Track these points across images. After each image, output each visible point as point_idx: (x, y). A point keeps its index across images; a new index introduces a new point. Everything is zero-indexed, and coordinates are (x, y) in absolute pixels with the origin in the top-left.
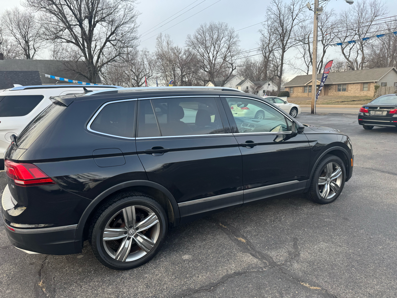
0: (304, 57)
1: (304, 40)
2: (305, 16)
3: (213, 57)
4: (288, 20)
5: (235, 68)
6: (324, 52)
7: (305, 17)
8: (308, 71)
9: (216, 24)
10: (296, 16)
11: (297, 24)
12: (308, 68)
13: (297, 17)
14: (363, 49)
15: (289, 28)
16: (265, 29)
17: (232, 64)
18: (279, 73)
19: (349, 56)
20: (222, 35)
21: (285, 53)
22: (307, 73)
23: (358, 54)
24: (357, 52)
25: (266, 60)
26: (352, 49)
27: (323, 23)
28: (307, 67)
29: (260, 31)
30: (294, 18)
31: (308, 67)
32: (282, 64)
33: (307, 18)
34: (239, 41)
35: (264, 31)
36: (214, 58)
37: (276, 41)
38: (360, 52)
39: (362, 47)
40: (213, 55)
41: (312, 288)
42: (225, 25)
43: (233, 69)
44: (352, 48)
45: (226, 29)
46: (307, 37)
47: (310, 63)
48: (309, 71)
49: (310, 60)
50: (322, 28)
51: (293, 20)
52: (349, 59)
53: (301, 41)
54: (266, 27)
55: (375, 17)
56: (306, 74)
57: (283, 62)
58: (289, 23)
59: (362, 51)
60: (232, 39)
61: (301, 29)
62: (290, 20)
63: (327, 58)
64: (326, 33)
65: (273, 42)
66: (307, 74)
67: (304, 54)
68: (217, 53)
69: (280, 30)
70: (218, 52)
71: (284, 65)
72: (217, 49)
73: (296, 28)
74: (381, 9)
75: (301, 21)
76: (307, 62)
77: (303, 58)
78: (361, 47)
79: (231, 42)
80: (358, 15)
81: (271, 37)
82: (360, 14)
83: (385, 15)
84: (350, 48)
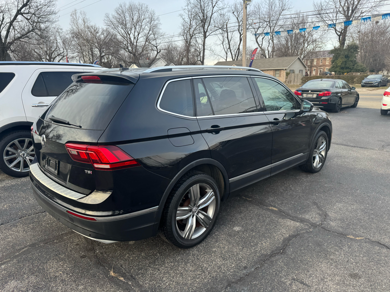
0: (223, 43)
1: (224, 28)
2: (224, 4)
3: (135, 38)
4: (208, 6)
5: (159, 51)
6: (241, 40)
7: (224, 5)
8: (227, 57)
9: (136, 4)
10: (216, 4)
11: (217, 11)
12: (227, 55)
13: (216, 5)
14: (273, 39)
15: (209, 14)
16: (185, 14)
17: (156, 47)
18: (202, 58)
19: (262, 45)
20: (143, 17)
21: (206, 39)
22: (226, 59)
23: (269, 43)
24: (269, 41)
25: (187, 45)
26: (264, 38)
27: (239, 13)
28: (225, 53)
29: (181, 15)
30: (214, 5)
31: (227, 53)
32: (204, 50)
33: (225, 6)
34: (160, 24)
35: (185, 15)
36: (135, 40)
37: (196, 26)
38: (270, 41)
39: (273, 37)
40: (134, 36)
41: (357, 238)
42: (145, 7)
43: (157, 52)
44: (264, 37)
45: (147, 11)
46: (225, 24)
47: (229, 50)
48: (227, 58)
49: (228, 47)
50: (238, 17)
51: (213, 8)
52: (262, 47)
53: (221, 28)
54: (186, 12)
55: (283, 10)
56: (225, 61)
57: (205, 48)
58: (209, 9)
59: (273, 41)
60: (153, 21)
61: (219, 17)
62: (210, 7)
64: (241, 22)
65: (194, 27)
66: (226, 60)
67: (222, 41)
68: (138, 35)
69: (201, 15)
70: (139, 33)
71: (206, 51)
72: (138, 31)
73: (215, 15)
74: (287, 4)
75: (220, 9)
76: (225, 49)
77: (222, 45)
78: (272, 37)
79: (152, 24)
80: (268, 7)
81: (192, 22)
82: (270, 7)
83: (290, 9)
84: (262, 38)
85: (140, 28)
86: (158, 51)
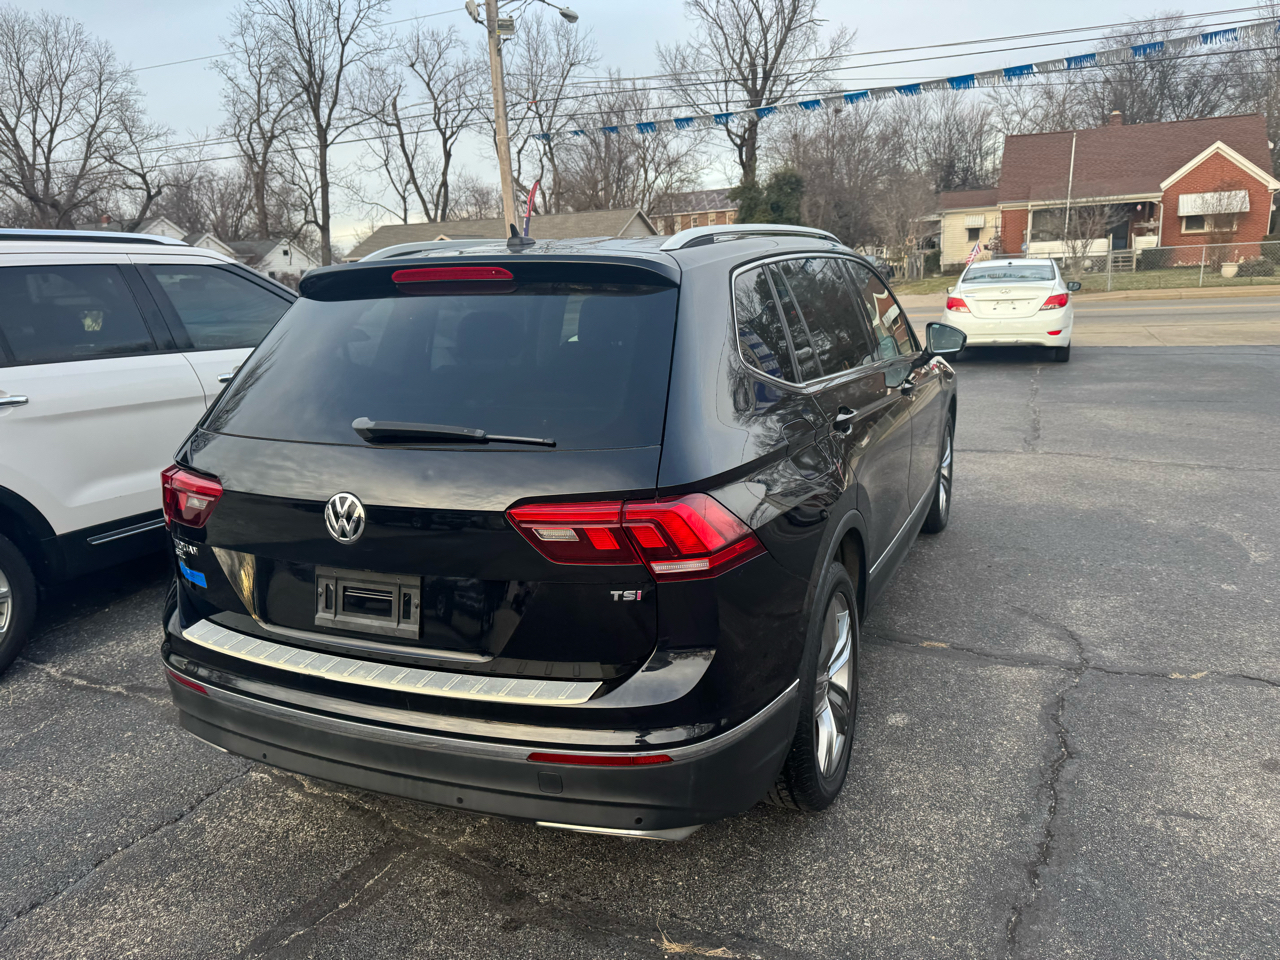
0: (386, 165)
1: (386, 114)
2: (380, 36)
3: (36, 143)
4: (323, 41)
5: (157, 189)
6: (448, 155)
7: (381, 39)
8: (406, 210)
9: (32, 17)
10: (351, 33)
11: (356, 58)
12: (405, 202)
13: (352, 36)
14: (552, 154)
15: (331, 65)
16: (233, 61)
17: (142, 176)
18: (320, 214)
19: (519, 173)
20: (64, 64)
21: (330, 151)
22: (403, 217)
23: (543, 167)
24: (541, 161)
25: (256, 169)
26: (523, 152)
27: (431, 67)
28: (399, 198)
29: (222, 68)
30: (344, 37)
31: (404, 198)
32: (325, 186)
33: (386, 43)
34: (138, 93)
35: (234, 67)
36: (39, 150)
37: (281, 105)
38: (545, 160)
39: (551, 148)
40: (34, 134)
42: (71, 29)
43: (149, 192)
44: (522, 148)
45: (81, 45)
46: (388, 101)
47: (411, 187)
48: (409, 213)
49: (406, 175)
50: (430, 80)
51: (344, 45)
52: (521, 179)
53: (375, 116)
54: (239, 55)
55: (572, 65)
56: (402, 223)
57: (330, 180)
58: (328, 51)
59: (551, 160)
60: (110, 83)
61: (367, 77)
62: (332, 42)
63: (458, 173)
64: (442, 97)
65: (275, 108)
66: (405, 220)
67: (385, 158)
68: (52, 131)
69: (300, 66)
70: (56, 125)
71: (331, 189)
72: (49, 115)
74: (581, 45)
75: (369, 50)
76: (398, 185)
77: (384, 170)
78: (547, 147)
79: (104, 93)
80: (526, 54)
81: (264, 91)
82: (532, 53)
83: (594, 64)
84: (517, 150)
85: (56, 108)
86: (153, 192)
